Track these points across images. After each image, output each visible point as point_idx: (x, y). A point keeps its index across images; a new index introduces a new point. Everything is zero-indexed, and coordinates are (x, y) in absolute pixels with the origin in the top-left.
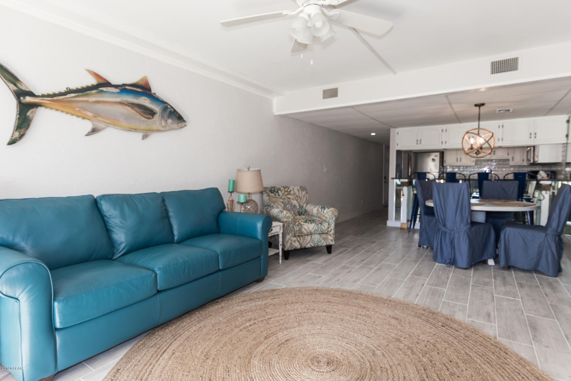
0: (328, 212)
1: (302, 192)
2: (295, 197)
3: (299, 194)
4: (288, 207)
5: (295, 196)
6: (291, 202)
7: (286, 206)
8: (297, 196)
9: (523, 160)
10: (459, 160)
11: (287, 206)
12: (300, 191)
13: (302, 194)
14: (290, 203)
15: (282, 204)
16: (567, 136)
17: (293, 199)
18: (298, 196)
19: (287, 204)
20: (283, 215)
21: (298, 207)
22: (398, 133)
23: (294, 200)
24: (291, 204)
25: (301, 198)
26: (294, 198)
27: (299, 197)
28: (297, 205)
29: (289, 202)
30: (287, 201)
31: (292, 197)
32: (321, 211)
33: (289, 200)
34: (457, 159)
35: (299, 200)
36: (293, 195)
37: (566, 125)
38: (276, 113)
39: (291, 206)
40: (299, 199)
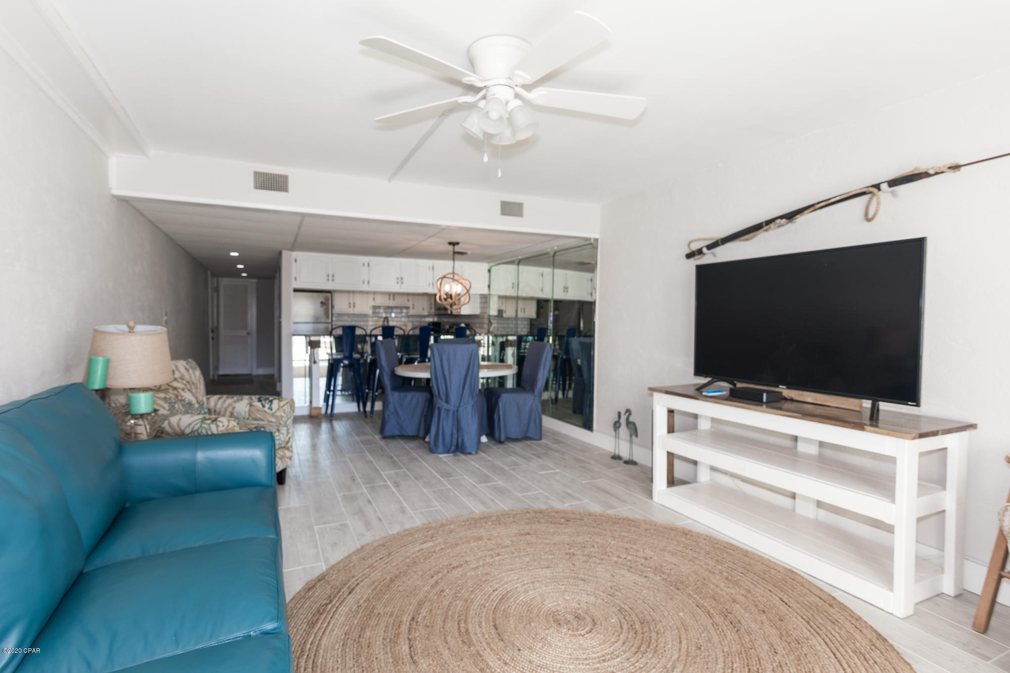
0: (284, 406)
1: (194, 373)
2: (186, 385)
3: (190, 377)
4: (179, 408)
5: (185, 382)
6: (182, 397)
7: (175, 408)
8: (188, 382)
9: (423, 309)
10: (352, 305)
11: (176, 406)
12: (191, 371)
13: (195, 376)
14: (180, 398)
15: (166, 403)
16: (489, 286)
17: (183, 390)
18: (191, 382)
19: (175, 403)
20: (223, 426)
21: (197, 406)
22: (296, 260)
23: (186, 390)
24: (181, 400)
25: (196, 384)
26: (184, 386)
27: (193, 383)
28: (194, 401)
29: (177, 397)
30: (173, 396)
31: (181, 386)
32: (264, 406)
33: (176, 392)
34: (350, 304)
35: (194, 391)
36: (180, 380)
37: (487, 274)
38: (116, 192)
39: (183, 406)
40: (193, 387)
